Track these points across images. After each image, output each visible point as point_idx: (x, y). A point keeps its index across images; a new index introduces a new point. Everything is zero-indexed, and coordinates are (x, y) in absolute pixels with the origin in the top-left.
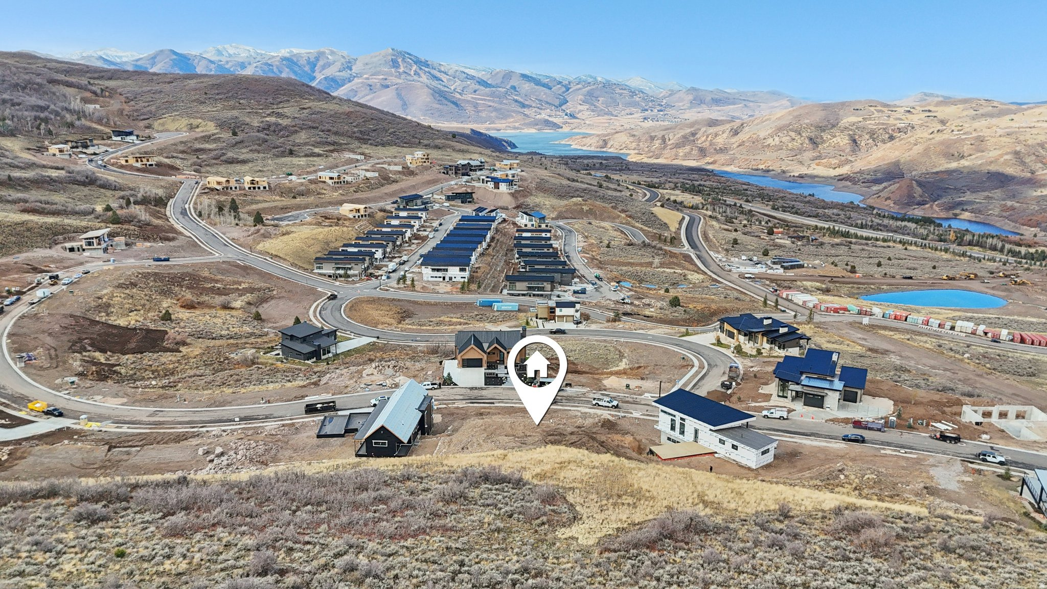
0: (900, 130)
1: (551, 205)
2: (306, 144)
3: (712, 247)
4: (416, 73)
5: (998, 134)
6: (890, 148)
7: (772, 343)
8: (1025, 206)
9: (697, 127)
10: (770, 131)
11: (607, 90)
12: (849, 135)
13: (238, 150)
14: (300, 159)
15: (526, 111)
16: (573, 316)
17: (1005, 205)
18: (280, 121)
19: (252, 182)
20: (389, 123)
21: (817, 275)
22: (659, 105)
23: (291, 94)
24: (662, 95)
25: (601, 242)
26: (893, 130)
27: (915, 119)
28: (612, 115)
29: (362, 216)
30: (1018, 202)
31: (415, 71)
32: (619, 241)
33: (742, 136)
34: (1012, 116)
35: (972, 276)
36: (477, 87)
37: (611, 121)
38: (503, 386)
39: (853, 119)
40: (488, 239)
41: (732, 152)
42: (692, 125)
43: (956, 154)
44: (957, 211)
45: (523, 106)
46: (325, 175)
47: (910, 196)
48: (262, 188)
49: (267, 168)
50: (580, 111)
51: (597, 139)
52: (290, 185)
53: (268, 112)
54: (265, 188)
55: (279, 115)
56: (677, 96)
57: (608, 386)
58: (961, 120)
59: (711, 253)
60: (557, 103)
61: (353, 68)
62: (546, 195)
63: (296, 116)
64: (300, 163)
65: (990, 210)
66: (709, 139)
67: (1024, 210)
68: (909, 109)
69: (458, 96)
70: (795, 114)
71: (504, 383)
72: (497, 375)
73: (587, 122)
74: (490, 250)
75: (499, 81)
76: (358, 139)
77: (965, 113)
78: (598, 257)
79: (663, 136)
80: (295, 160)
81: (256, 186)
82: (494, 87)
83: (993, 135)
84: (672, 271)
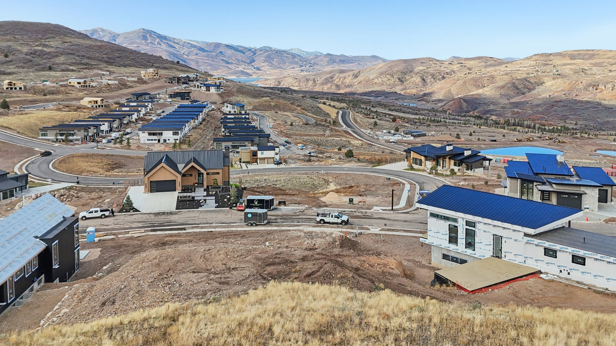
0: (447, 73)
1: (248, 102)
2: (64, 64)
3: (361, 126)
4: (158, 43)
5: (501, 74)
6: (444, 83)
7: (459, 166)
8: (525, 111)
9: (333, 74)
10: (375, 75)
11: (278, 54)
12: (420, 76)
13: (6, 66)
14: (56, 73)
15: (230, 66)
16: (273, 158)
17: (514, 111)
18: (45, 49)
19: (10, 84)
20: (131, 53)
21: (436, 140)
22: (309, 63)
23: (57, 34)
24: (311, 58)
25: (286, 123)
26: (444, 73)
27: (455, 67)
28: (282, 69)
29: (99, 106)
30: (520, 109)
31: (158, 42)
32: (298, 122)
33: (360, 78)
34: (507, 65)
35: (531, 139)
36: (198, 52)
37: (282, 72)
38: (200, 209)
39: (421, 68)
40: (200, 118)
41: (355, 87)
42: (330, 72)
43: (481, 85)
44: (488, 115)
45: (228, 63)
46: (74, 82)
47: (461, 107)
48: (18, 89)
49: (28, 78)
50: (263, 66)
51: (274, 80)
52: (44, 88)
53: (37, 44)
54: (20, 88)
55: (45, 46)
56: (320, 58)
57: (328, 203)
58: (479, 68)
59: (362, 130)
60: (248, 61)
61: (117, 40)
62: (244, 96)
63: (58, 46)
64: (56, 75)
65: (506, 114)
66: (341, 80)
67: (525, 113)
68: (450, 62)
69: (186, 57)
70: (389, 65)
71: (201, 206)
72: (193, 198)
73: (268, 73)
74: (202, 126)
75: (212, 49)
76: (106, 62)
77: (480, 64)
78: (285, 131)
79: (314, 79)
80: (52, 73)
81: (13, 86)
82: (209, 52)
83: (499, 74)
84: (339, 139)
